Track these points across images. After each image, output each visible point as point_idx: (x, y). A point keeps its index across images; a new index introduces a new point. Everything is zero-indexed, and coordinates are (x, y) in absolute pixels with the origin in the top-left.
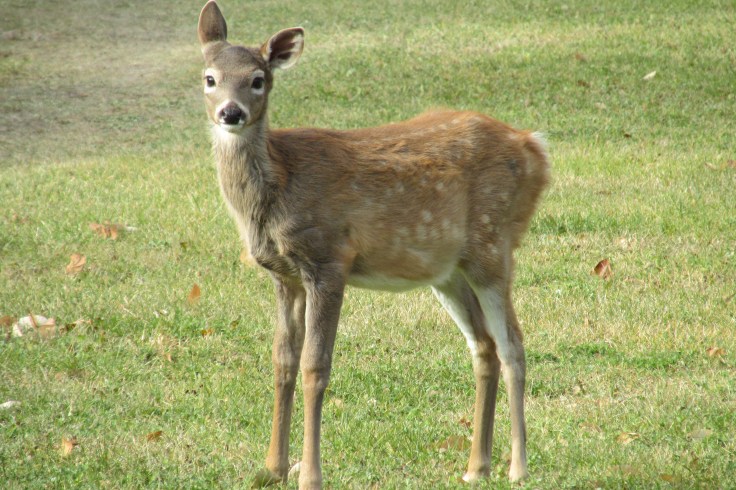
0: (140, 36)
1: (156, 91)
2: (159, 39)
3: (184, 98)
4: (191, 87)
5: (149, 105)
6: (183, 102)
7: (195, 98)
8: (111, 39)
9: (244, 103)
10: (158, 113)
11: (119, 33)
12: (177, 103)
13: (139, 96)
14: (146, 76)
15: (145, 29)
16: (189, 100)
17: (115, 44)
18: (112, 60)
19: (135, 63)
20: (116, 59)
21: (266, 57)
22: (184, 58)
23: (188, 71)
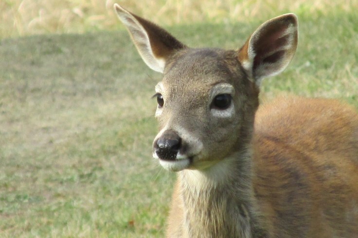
0: (61, 90)
1: (66, 162)
2: (88, 93)
3: (101, 169)
4: (115, 153)
5: (49, 179)
6: (98, 174)
7: (117, 169)
8: (17, 94)
9: (191, 128)
10: (60, 190)
11: (31, 86)
12: (90, 175)
13: (38, 168)
14: (57, 142)
15: (73, 80)
16: (107, 171)
17: (23, 101)
18: (11, 121)
19: (44, 124)
20: (18, 120)
21: (247, 64)
22: (115, 116)
23: (116, 133)
